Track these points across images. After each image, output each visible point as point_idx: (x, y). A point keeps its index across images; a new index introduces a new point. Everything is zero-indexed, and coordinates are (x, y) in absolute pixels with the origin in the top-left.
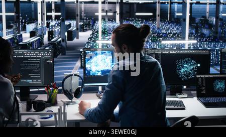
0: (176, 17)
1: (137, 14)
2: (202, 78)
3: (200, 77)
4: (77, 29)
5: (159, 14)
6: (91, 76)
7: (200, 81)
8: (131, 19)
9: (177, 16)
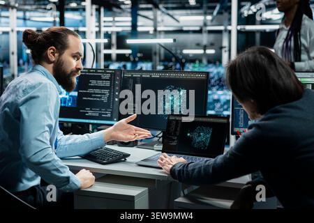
7: (174, 126)
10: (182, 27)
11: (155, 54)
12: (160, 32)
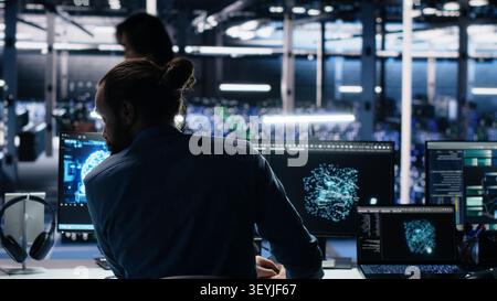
0: (338, 97)
1: (225, 87)
2: (372, 215)
3: (368, 213)
4: (49, 128)
5: (292, 88)
6: (78, 205)
7: (368, 223)
8: (206, 101)
9: (344, 95)
10: (98, 45)
11: (50, 88)
12: (59, 52)
